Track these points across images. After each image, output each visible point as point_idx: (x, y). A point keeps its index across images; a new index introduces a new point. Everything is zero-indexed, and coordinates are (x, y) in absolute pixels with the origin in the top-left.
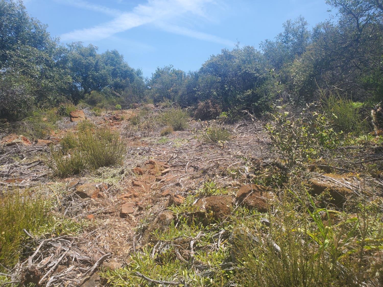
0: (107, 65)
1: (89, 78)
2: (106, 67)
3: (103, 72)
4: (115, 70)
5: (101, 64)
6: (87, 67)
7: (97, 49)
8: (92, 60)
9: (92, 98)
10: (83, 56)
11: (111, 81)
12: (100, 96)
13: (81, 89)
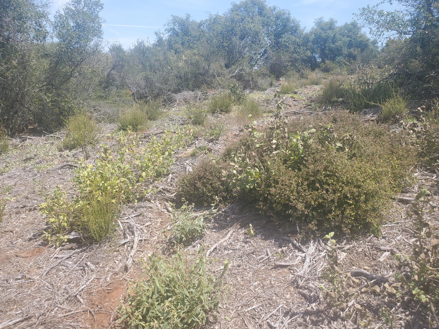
0: (344, 36)
1: (326, 50)
2: (342, 38)
3: (339, 43)
4: (351, 41)
5: (338, 36)
6: (325, 41)
7: (336, 22)
8: (331, 33)
9: (327, 66)
10: (323, 30)
11: (345, 51)
12: (334, 65)
13: (319, 60)
